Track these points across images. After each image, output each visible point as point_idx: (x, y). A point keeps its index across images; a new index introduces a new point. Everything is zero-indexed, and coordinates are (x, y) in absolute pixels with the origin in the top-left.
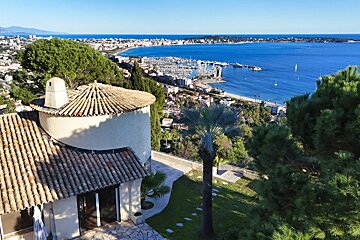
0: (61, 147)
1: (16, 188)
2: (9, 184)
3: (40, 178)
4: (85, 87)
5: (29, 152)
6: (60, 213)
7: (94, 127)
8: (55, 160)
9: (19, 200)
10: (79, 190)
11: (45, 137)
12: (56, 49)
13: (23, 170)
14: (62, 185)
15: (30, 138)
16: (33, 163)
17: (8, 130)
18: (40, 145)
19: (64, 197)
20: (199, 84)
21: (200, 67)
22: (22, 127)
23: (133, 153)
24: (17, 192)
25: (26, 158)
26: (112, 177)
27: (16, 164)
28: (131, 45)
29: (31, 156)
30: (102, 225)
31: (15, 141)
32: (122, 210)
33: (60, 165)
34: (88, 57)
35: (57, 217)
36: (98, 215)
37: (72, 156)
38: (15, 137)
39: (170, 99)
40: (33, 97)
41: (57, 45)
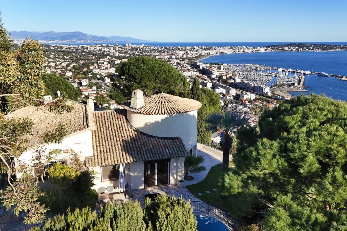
0: (138, 133)
1: (112, 153)
2: (108, 150)
3: (125, 149)
4: (156, 95)
5: (120, 134)
6: (134, 172)
7: (158, 122)
8: (134, 140)
9: (112, 159)
10: (145, 159)
11: (129, 126)
12: (142, 65)
13: (116, 144)
14: (136, 155)
15: (121, 126)
16: (121, 140)
17: (109, 120)
18: (126, 130)
19: (137, 161)
20: (278, 92)
21: (281, 75)
22: (117, 119)
23: (181, 141)
24: (112, 155)
25: (118, 137)
26: (165, 154)
27: (112, 140)
28: (212, 52)
29: (120, 136)
30: (158, 185)
31: (113, 127)
32: (171, 178)
33: (136, 143)
34: (165, 72)
35: (132, 174)
36: (156, 178)
37: (143, 139)
38: (112, 124)
39: (245, 106)
40: (124, 100)
41: (143, 63)
